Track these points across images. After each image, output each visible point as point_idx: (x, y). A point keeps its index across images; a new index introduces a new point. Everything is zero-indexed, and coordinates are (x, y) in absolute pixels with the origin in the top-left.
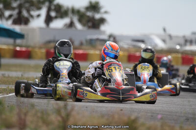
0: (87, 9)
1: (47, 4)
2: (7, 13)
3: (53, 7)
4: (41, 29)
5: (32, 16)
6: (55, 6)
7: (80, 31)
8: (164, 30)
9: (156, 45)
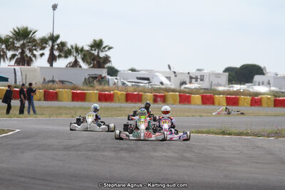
0: (92, 46)
1: (50, 43)
2: (9, 54)
3: (56, 46)
4: (41, 68)
5: (35, 56)
6: (58, 45)
7: (86, 69)
8: (169, 67)
9: (162, 83)
